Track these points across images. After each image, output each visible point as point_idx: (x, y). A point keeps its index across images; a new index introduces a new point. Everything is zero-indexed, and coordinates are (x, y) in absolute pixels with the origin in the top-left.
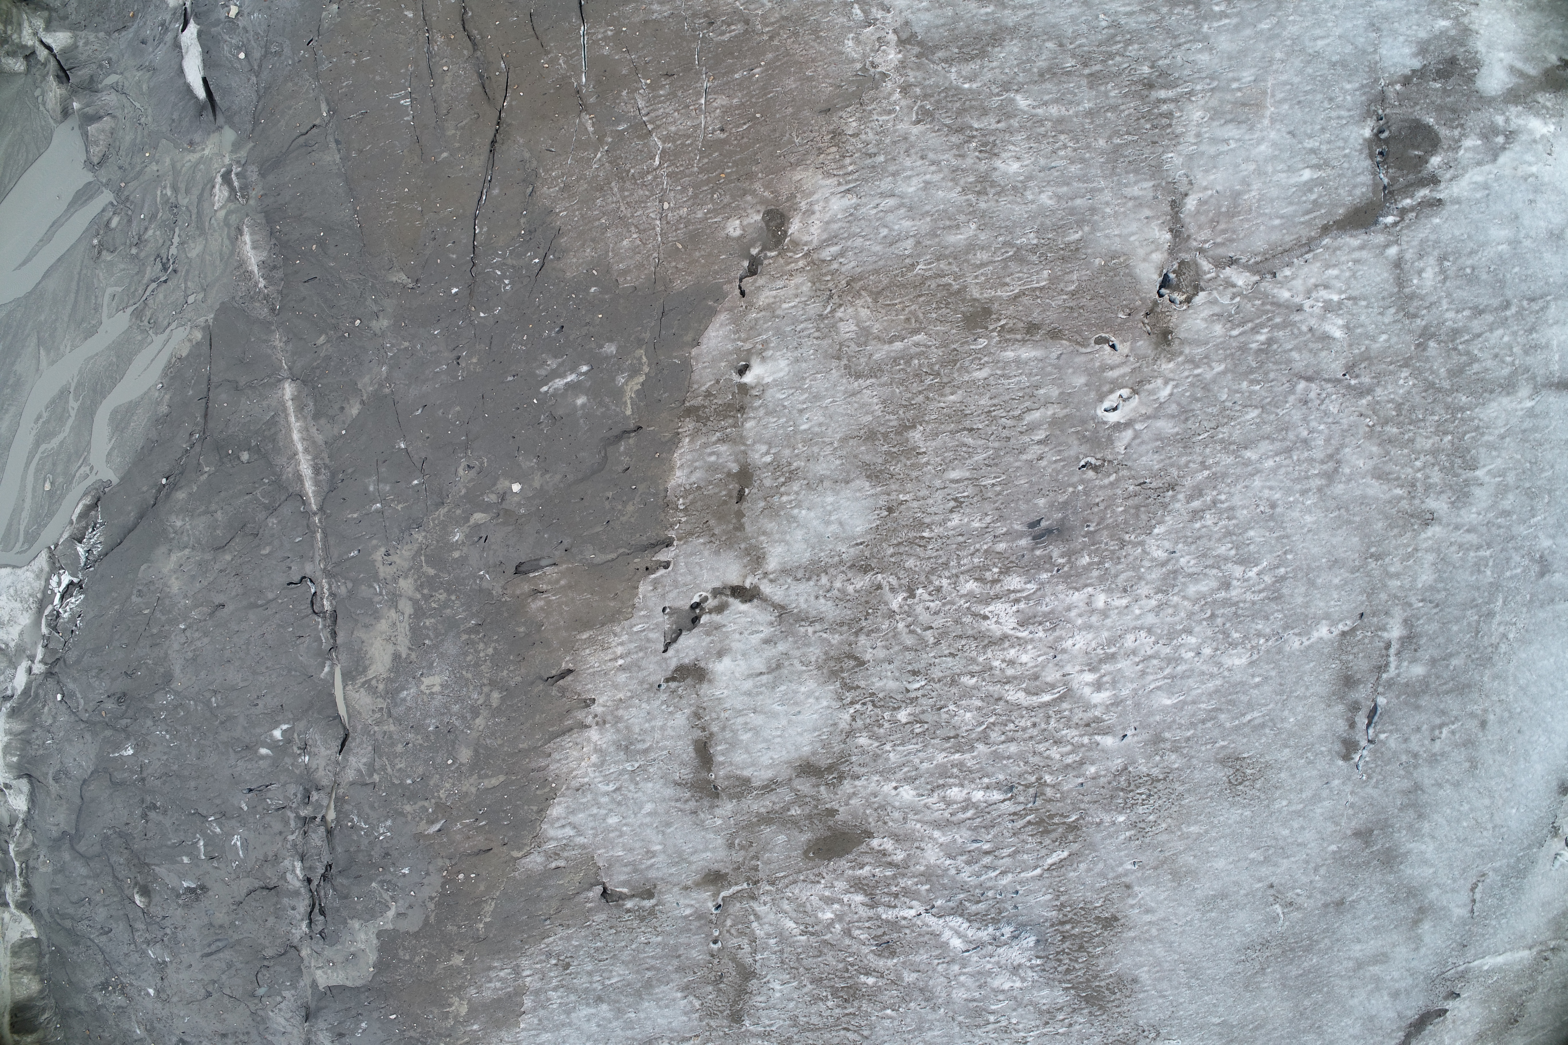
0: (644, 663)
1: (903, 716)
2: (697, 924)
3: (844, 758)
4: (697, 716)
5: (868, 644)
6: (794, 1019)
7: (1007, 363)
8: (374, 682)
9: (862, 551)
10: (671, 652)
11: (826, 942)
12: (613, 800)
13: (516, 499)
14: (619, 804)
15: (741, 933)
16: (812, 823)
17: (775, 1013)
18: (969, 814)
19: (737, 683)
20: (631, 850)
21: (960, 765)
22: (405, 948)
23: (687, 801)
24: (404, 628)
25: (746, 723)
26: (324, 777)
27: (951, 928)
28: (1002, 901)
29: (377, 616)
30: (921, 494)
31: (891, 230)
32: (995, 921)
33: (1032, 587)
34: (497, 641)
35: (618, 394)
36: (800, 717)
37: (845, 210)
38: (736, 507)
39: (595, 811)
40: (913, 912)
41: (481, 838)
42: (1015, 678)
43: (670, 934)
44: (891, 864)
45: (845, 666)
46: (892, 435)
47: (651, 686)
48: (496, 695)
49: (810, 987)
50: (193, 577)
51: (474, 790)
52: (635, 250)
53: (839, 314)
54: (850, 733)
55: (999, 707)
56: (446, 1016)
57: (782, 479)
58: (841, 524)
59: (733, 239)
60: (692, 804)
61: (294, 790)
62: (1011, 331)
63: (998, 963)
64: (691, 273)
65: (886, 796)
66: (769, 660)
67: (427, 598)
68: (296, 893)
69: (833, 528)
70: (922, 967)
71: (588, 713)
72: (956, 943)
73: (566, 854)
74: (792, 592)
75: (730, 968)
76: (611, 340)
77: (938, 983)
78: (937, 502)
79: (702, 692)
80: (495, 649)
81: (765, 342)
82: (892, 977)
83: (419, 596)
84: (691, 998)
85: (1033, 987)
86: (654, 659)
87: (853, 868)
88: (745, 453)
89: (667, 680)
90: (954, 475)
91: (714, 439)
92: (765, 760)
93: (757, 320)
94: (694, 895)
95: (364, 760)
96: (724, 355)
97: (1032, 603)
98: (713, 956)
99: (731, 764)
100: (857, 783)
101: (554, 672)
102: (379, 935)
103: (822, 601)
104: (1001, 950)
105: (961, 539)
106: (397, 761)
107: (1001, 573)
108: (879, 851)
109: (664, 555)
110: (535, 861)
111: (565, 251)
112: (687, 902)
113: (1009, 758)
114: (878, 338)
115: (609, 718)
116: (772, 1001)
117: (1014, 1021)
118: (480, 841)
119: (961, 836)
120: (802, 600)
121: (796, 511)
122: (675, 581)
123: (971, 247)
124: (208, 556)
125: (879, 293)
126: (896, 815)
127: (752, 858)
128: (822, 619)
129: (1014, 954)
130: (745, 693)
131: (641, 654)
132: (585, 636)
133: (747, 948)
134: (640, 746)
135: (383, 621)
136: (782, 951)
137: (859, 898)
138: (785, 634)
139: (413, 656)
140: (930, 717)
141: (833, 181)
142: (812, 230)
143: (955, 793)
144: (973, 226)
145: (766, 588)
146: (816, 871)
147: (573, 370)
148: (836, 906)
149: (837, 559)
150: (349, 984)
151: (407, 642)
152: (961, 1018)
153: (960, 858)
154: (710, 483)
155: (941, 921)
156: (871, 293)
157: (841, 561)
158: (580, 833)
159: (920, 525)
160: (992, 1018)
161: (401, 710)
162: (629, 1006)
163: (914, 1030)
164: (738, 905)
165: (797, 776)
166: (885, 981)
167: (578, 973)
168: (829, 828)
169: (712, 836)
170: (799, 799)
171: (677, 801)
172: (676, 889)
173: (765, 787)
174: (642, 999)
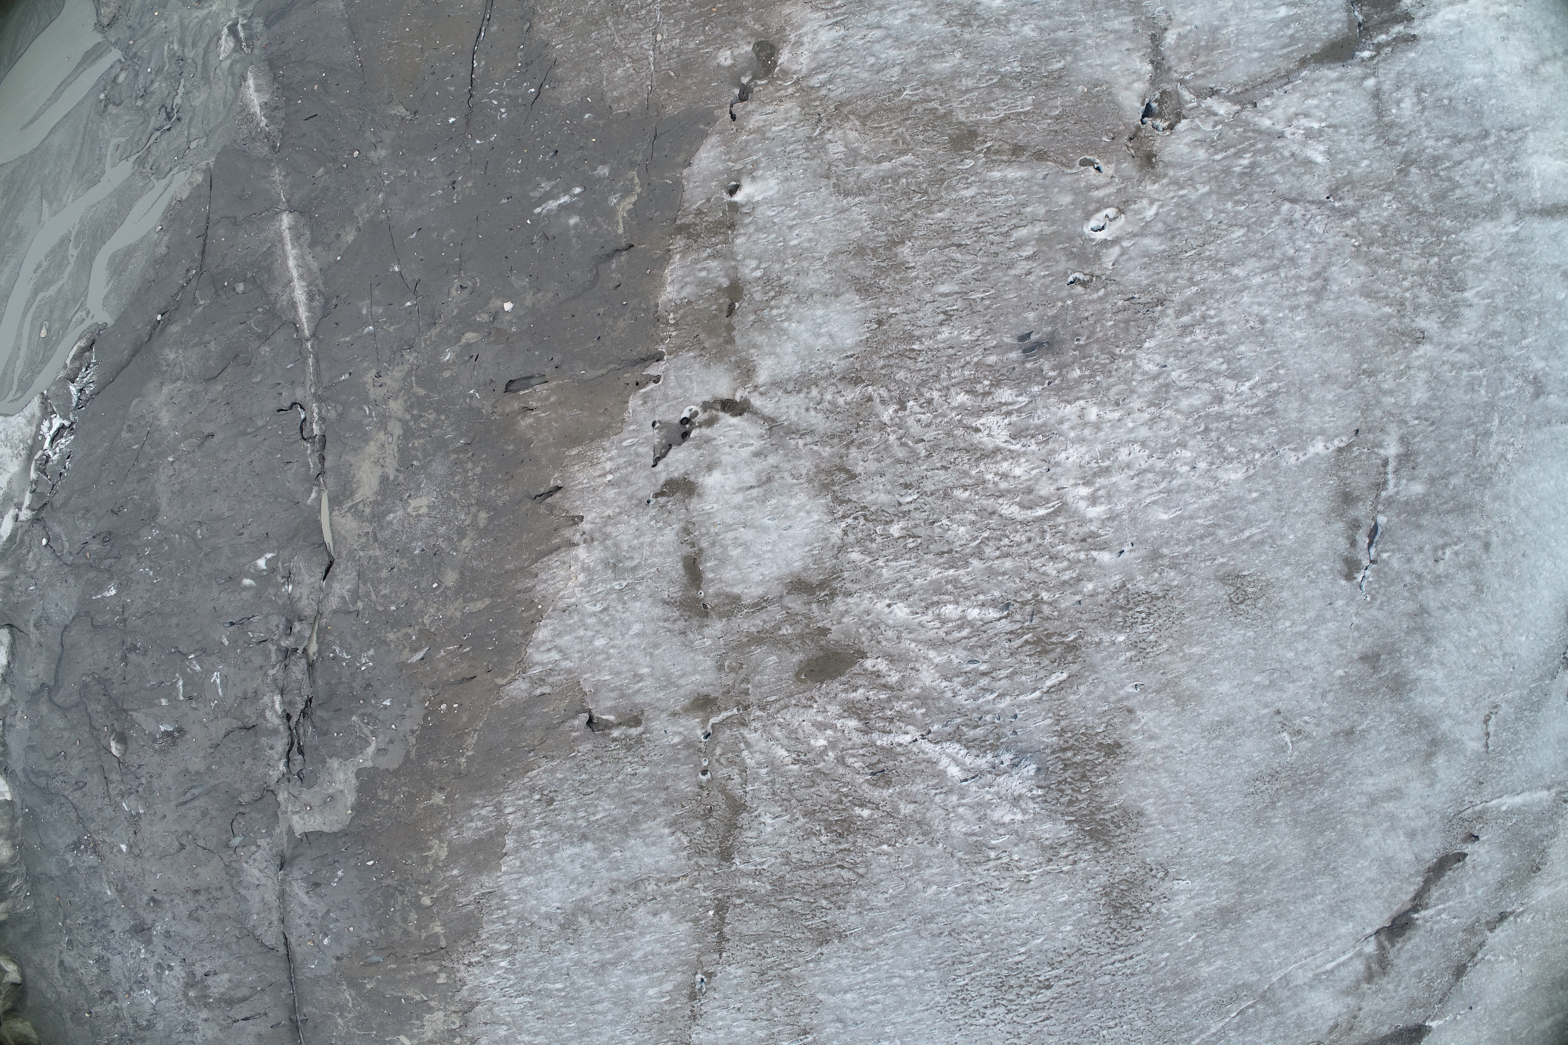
0: (633, 478)
1: (895, 530)
2: (685, 753)
3: (836, 573)
4: (686, 531)
5: (860, 457)
6: (786, 856)
7: (993, 183)
8: (360, 506)
9: (852, 363)
10: (661, 466)
11: (818, 772)
12: (600, 621)
13: (507, 318)
14: (606, 625)
15: (731, 763)
16: (803, 643)
17: (767, 849)
18: (965, 632)
19: (727, 497)
20: (618, 673)
21: (955, 581)
22: (384, 788)
23: (675, 621)
24: (392, 449)
25: (736, 538)
26: (307, 607)
27: (948, 755)
28: (1001, 726)
29: (366, 439)
30: (910, 307)
31: (878, 58)
32: (994, 748)
33: (1024, 399)
34: (485, 460)
35: (610, 213)
36: (791, 532)
37: (833, 41)
38: (727, 320)
39: (581, 632)
40: (907, 739)
41: (464, 665)
42: (1009, 491)
43: (657, 764)
44: (885, 686)
45: (836, 479)
46: (881, 250)
47: (640, 501)
48: (483, 515)
49: (802, 820)
50: (184, 409)
51: (458, 614)
52: (628, 79)
53: (828, 136)
54: (842, 548)
55: (993, 522)
56: (425, 861)
57: (772, 294)
58: (831, 336)
59: (724, 68)
60: (681, 624)
61: (277, 621)
62: (997, 152)
63: (998, 793)
64: (682, 100)
65: (879, 613)
66: (759, 473)
67: (416, 418)
68: (275, 732)
69: (824, 340)
70: (919, 798)
71: (576, 531)
72: (954, 771)
73: (551, 680)
74: (782, 404)
75: (719, 800)
76: (604, 163)
77: (935, 815)
78: (927, 315)
79: (691, 507)
80: (483, 468)
81: (755, 163)
82: (888, 808)
83: (408, 417)
84: (679, 834)
85: (1035, 820)
86: (642, 473)
87: (846, 691)
88: (735, 268)
89: (656, 496)
90: (943, 289)
91: (705, 255)
92: (756, 576)
93: (747, 142)
94: (682, 721)
95: (348, 587)
96: (714, 175)
97: (1023, 416)
98: (701, 787)
99: (721, 581)
100: (849, 600)
101: (542, 490)
102: (358, 774)
103: (813, 413)
104: (1000, 780)
105: (951, 351)
106: (381, 587)
107: (992, 385)
108: (872, 673)
109: (654, 370)
110: (519, 688)
111: (560, 81)
112: (675, 729)
113: (1004, 574)
114: (867, 159)
115: (597, 535)
116: (764, 836)
117: (1016, 857)
118: (463, 669)
119: (958, 656)
120: (792, 412)
121: (786, 324)
122: (665, 395)
123: (956, 74)
124: (199, 387)
125: (867, 117)
126: (890, 634)
127: (743, 681)
128: (812, 432)
129: (1014, 784)
130: (735, 507)
131: (630, 469)
132: (574, 452)
133: (737, 779)
134: (629, 564)
135: (372, 443)
136: (773, 782)
137: (853, 723)
138: (775, 447)
139: (401, 477)
140: (922, 531)
141: (820, 15)
142: (801, 60)
143: (949, 610)
144: (958, 55)
145: (756, 401)
146: (808, 694)
147: (567, 191)
148: (829, 732)
149: (827, 371)
150: (326, 829)
151: (395, 464)
152: (960, 854)
153: (956, 680)
154: (701, 297)
155: (938, 747)
156: (859, 117)
157: (831, 374)
158: (566, 657)
159: (910, 338)
160: (993, 854)
161: (387, 533)
162: (615, 844)
163: (911, 868)
164: (728, 732)
165: (789, 593)
166: (880, 813)
167: (562, 809)
168: (822, 648)
169: (701, 657)
170: (791, 617)
171: (665, 620)
172: (664, 715)
173: (755, 605)
174: (628, 836)
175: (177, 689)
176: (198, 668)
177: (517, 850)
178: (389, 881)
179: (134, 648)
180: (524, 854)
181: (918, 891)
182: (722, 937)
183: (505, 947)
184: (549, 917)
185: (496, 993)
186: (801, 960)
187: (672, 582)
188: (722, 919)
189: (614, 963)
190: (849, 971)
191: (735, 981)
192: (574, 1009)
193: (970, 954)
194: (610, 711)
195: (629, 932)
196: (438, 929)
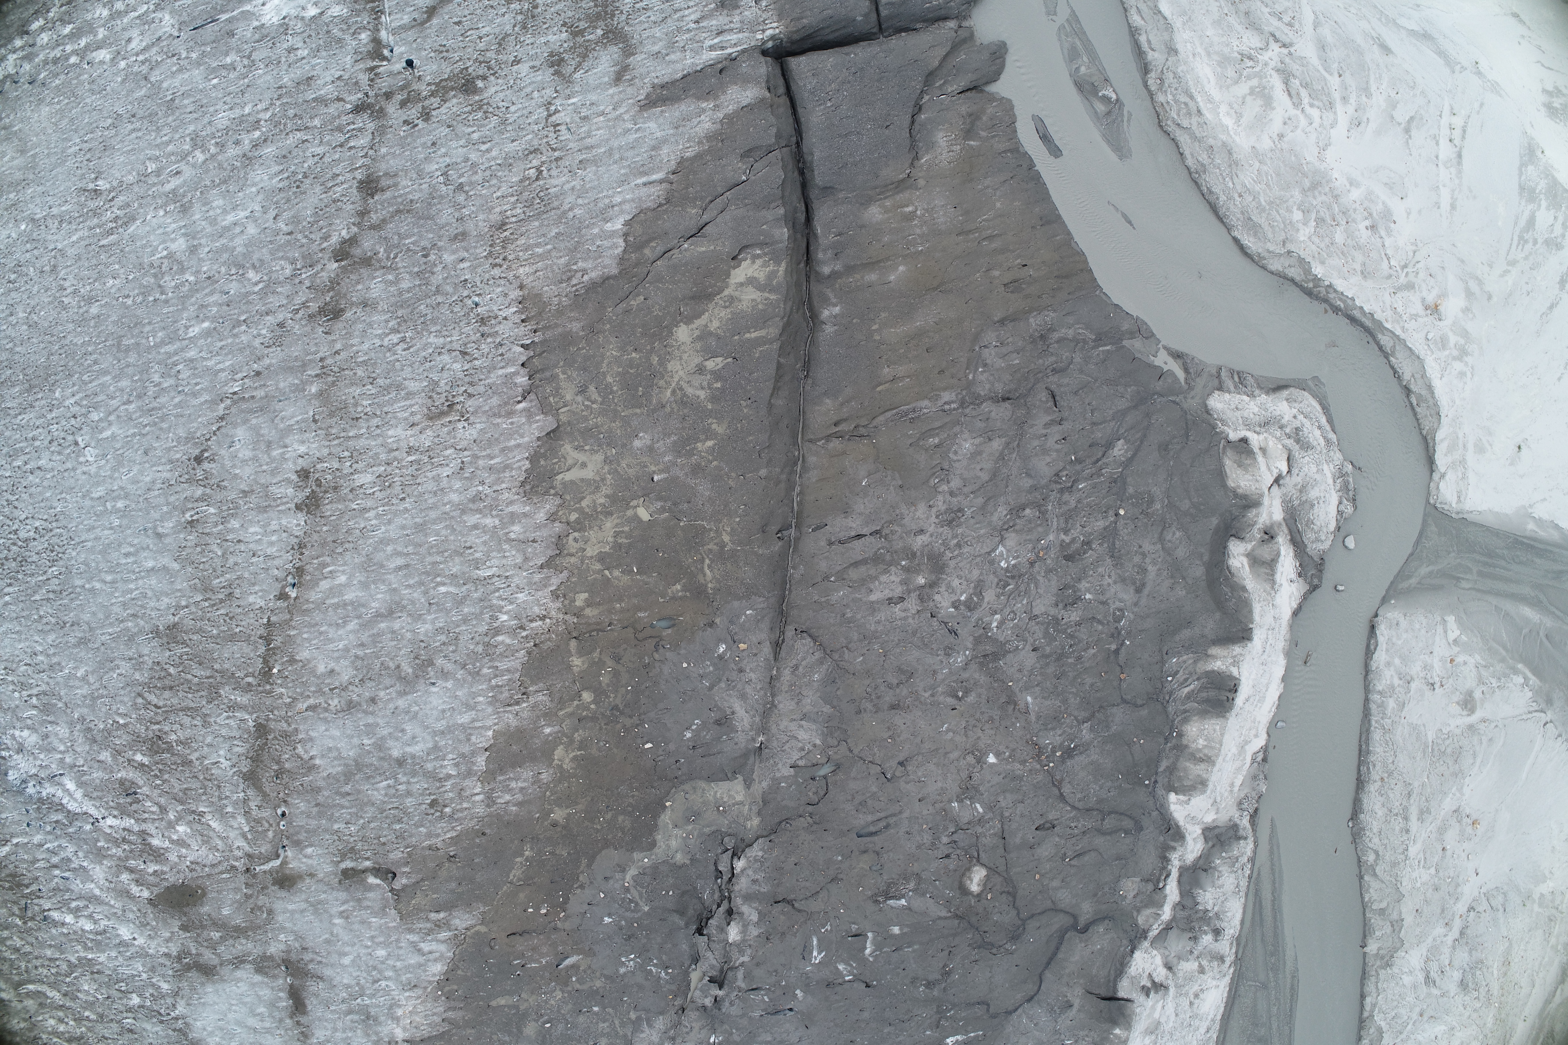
3: (179, 975)
4: (305, 1035)
6: (206, 724)
11: (182, 803)
12: (380, 972)
14: (375, 968)
15: (258, 821)
16: (201, 921)
17: (224, 732)
18: (75, 904)
20: (363, 922)
21: (86, 949)
23: (312, 961)
25: (262, 1021)
27: (76, 800)
28: (38, 819)
32: (41, 801)
36: (217, 1017)
39: (398, 964)
40: (110, 821)
41: (519, 948)
42: (56, 1009)
43: (326, 831)
44: (131, 871)
49: (193, 757)
51: (524, 995)
54: (177, 993)
56: (583, 744)
60: (307, 957)
61: (732, 1009)
63: (35, 759)
65: (141, 934)
70: (96, 765)
72: (71, 786)
73: (428, 925)
75: (268, 787)
77: (82, 747)
82: (121, 759)
84: (306, 757)
87: (164, 872)
92: (243, 987)
95: (643, 1035)
98: (285, 801)
99: (272, 988)
100: (167, 950)
102: (653, 844)
104: (34, 771)
106: (608, 1030)
108: (142, 885)
110: (462, 920)
112: (310, 862)
113: (50, 946)
116: (227, 746)
117: (17, 695)
118: (520, 944)
119: (77, 885)
126: (131, 916)
127: (251, 896)
129: (23, 765)
133: (253, 805)
134: (356, 1017)
136: (220, 798)
137: (155, 842)
146: (195, 875)
148: (175, 837)
152: (60, 705)
153: (77, 865)
155: (84, 809)
158: (414, 944)
162: (369, 752)
163: (99, 697)
164: (263, 851)
165: (215, 967)
166: (126, 755)
167: (422, 795)
168: (185, 914)
169: (287, 925)
170: (213, 946)
171: (320, 962)
172: (321, 875)
173: (243, 962)
174: (355, 761)
175: (874, 943)
176: (841, 967)
177: (473, 753)
178: (628, 722)
179: (930, 985)
180: (466, 749)
181: (93, 673)
182: (267, 639)
183: (500, 638)
184: (445, 675)
185: (516, 580)
186: (194, 610)
187: (317, 996)
188: (265, 662)
189: (379, 616)
190: (150, 594)
191: (257, 588)
192: (429, 559)
193: (48, 600)
194: (371, 888)
195: (360, 653)
196: (577, 662)
